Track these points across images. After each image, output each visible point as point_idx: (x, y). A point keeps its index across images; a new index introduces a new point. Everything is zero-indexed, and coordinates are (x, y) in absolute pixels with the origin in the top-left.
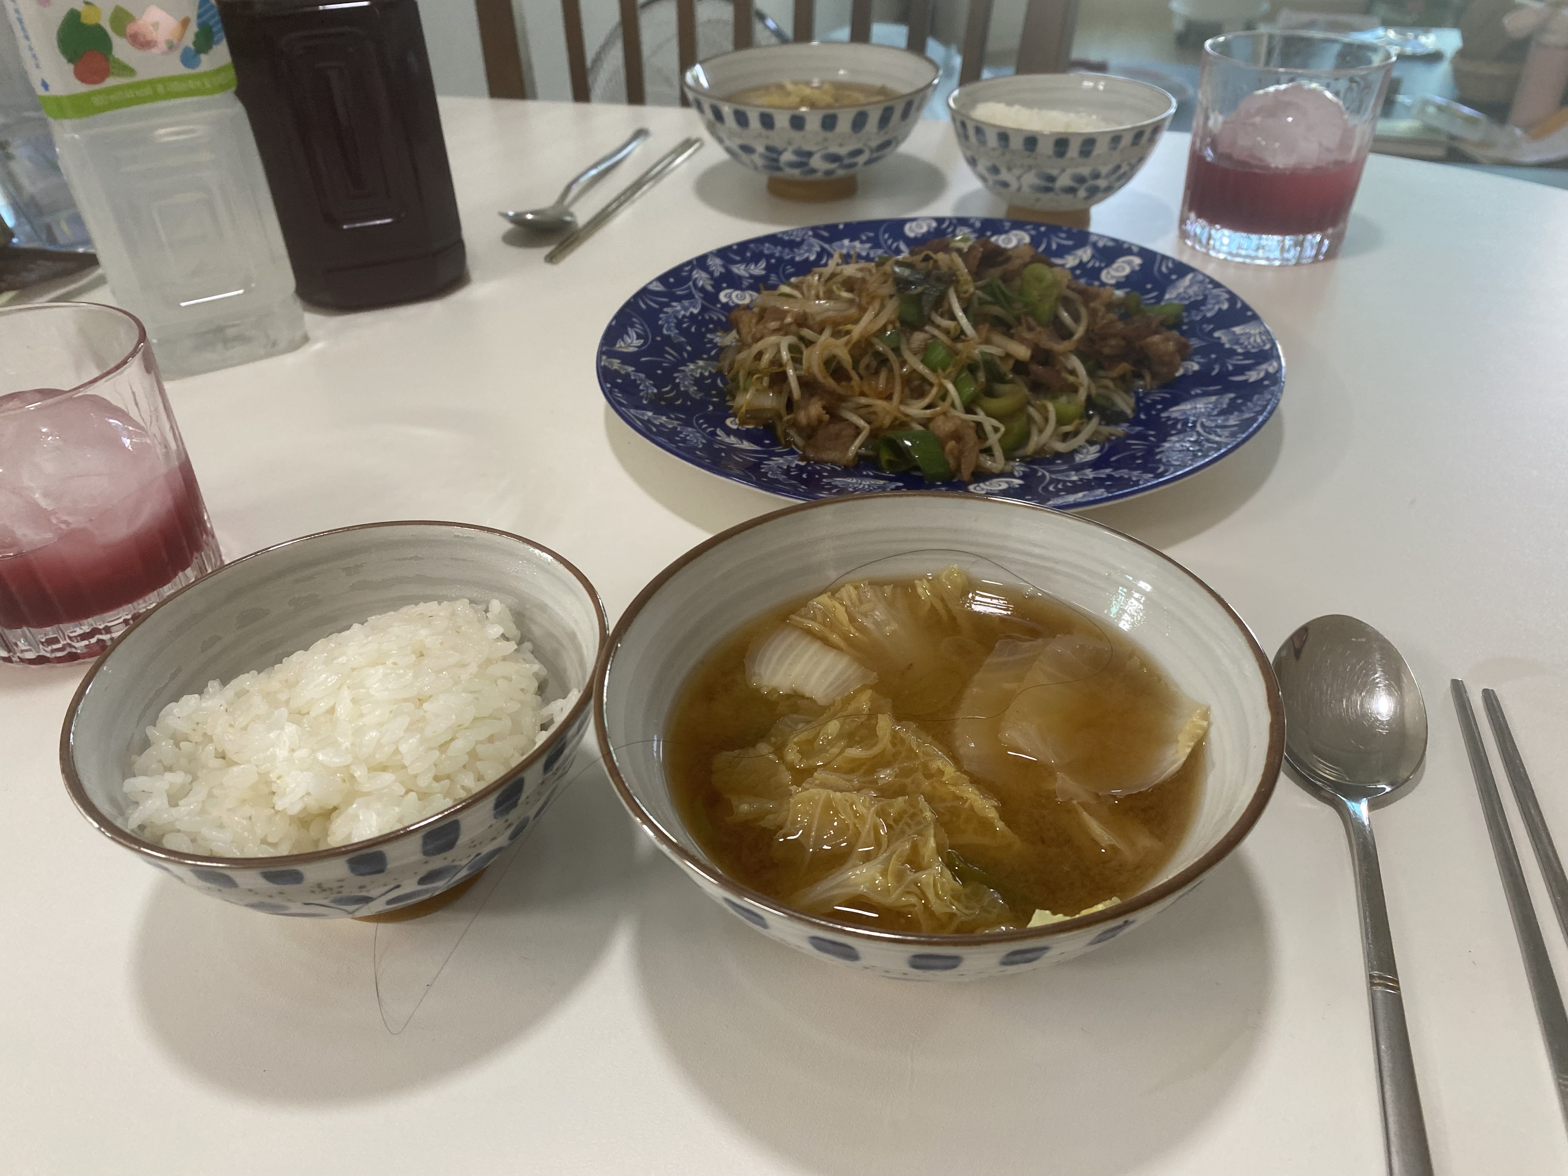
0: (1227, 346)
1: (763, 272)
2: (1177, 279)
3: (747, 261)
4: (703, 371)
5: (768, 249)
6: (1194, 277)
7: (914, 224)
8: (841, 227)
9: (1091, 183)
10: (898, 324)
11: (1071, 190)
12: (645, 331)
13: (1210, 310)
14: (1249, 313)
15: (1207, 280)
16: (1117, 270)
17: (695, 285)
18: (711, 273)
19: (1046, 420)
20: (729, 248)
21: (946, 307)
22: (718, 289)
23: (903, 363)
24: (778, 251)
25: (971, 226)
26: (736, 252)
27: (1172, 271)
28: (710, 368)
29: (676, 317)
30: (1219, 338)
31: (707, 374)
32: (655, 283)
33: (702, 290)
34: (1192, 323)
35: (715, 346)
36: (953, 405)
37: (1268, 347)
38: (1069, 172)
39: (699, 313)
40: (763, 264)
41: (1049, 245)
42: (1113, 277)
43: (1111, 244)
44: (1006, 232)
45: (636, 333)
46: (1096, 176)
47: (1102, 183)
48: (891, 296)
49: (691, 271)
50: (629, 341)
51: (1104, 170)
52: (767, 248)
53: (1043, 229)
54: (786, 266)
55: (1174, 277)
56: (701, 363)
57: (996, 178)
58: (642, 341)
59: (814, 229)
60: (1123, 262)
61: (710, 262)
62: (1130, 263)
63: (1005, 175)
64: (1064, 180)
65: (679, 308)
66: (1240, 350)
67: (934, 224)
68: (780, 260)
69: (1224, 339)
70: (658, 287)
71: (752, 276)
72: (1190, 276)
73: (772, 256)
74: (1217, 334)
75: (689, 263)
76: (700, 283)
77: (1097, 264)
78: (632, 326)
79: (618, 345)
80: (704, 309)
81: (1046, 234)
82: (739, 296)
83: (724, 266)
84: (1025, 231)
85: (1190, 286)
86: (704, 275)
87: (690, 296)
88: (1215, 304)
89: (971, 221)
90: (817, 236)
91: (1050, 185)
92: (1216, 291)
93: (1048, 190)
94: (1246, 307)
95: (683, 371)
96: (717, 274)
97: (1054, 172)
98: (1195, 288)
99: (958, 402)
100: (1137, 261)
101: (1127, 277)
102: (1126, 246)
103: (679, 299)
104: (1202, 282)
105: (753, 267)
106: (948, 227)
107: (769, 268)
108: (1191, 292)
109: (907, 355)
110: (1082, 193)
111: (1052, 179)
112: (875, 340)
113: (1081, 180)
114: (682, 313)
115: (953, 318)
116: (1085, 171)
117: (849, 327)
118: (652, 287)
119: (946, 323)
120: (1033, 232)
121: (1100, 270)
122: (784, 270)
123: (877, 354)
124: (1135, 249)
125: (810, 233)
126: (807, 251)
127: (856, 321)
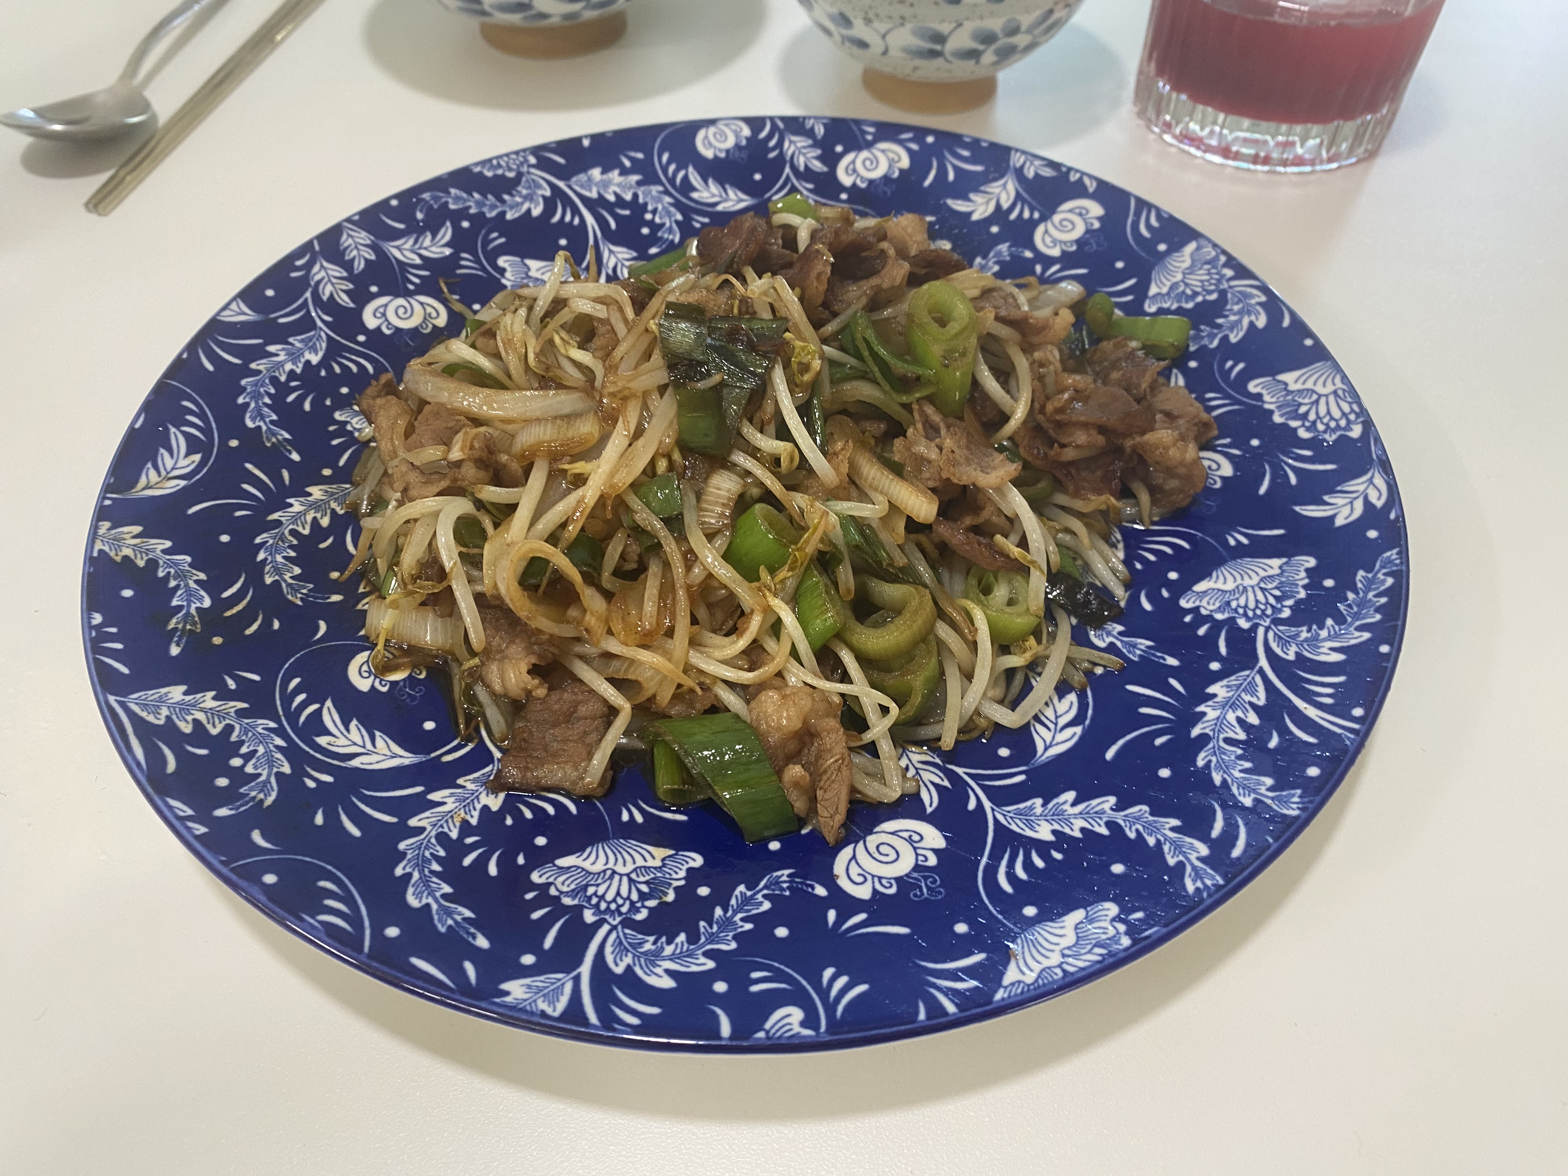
0: (1277, 419)
1: (448, 251)
2: (1168, 253)
3: (415, 230)
4: (318, 515)
5: (457, 199)
6: (1198, 248)
7: (712, 130)
8: (586, 143)
9: (1003, 41)
10: (677, 456)
11: (973, 55)
12: (206, 431)
13: (1233, 326)
14: (1308, 342)
15: (1223, 259)
16: (1061, 228)
17: (316, 296)
18: (348, 266)
19: (974, 646)
20: (382, 206)
21: (769, 407)
22: (361, 297)
23: (690, 558)
24: (473, 203)
25: (810, 133)
26: (395, 214)
27: (1158, 235)
28: (333, 505)
29: (274, 381)
30: (1259, 397)
31: (325, 522)
32: (234, 306)
33: (330, 306)
34: (1202, 354)
35: (351, 439)
36: (794, 653)
37: (1356, 432)
38: (969, 26)
39: (325, 362)
40: (446, 233)
41: (942, 172)
42: (1055, 242)
43: (1048, 172)
44: (869, 145)
45: (187, 436)
46: (1013, 31)
47: (1021, 40)
48: (662, 390)
49: (309, 266)
50: (169, 463)
51: (1026, 20)
52: (455, 198)
53: (930, 139)
54: (490, 231)
55: (1162, 247)
56: (316, 492)
57: (845, 32)
58: (197, 457)
59: (536, 151)
60: (1071, 211)
61: (346, 241)
62: (1082, 214)
63: (860, 30)
64: (961, 40)
65: (282, 357)
66: (1303, 434)
67: (746, 132)
68: (479, 220)
69: (1270, 402)
70: (243, 314)
71: (427, 263)
72: (1191, 247)
73: (463, 213)
74: (1253, 387)
75: (307, 247)
76: (326, 291)
77: (1026, 214)
78: (180, 423)
79: (143, 481)
80: (334, 351)
81: (935, 151)
82: (401, 311)
83: (373, 247)
84: (901, 143)
85: (1191, 270)
86: (336, 271)
87: (306, 325)
88: (1241, 313)
89: (809, 124)
90: (544, 164)
91: (938, 47)
92: (1240, 284)
93: (934, 54)
94: (1300, 328)
95: (278, 523)
96: (359, 266)
97: (945, 28)
98: (1202, 275)
99: (804, 649)
100: (1096, 210)
101: (1080, 242)
102: (1074, 177)
103: (281, 334)
104: (1212, 262)
105: (427, 242)
106: (770, 136)
107: (459, 242)
108: (1195, 281)
109: (697, 540)
110: (988, 57)
111: (940, 39)
112: (635, 502)
113: (988, 38)
114: (289, 367)
115: (784, 434)
116: (995, 24)
117: (580, 467)
118: (228, 317)
119: (769, 444)
120: (914, 147)
121: (1033, 225)
122: (486, 242)
123: (638, 531)
124: (1091, 186)
125: (532, 160)
126: (526, 198)
127: (593, 451)
